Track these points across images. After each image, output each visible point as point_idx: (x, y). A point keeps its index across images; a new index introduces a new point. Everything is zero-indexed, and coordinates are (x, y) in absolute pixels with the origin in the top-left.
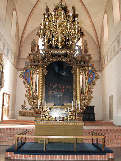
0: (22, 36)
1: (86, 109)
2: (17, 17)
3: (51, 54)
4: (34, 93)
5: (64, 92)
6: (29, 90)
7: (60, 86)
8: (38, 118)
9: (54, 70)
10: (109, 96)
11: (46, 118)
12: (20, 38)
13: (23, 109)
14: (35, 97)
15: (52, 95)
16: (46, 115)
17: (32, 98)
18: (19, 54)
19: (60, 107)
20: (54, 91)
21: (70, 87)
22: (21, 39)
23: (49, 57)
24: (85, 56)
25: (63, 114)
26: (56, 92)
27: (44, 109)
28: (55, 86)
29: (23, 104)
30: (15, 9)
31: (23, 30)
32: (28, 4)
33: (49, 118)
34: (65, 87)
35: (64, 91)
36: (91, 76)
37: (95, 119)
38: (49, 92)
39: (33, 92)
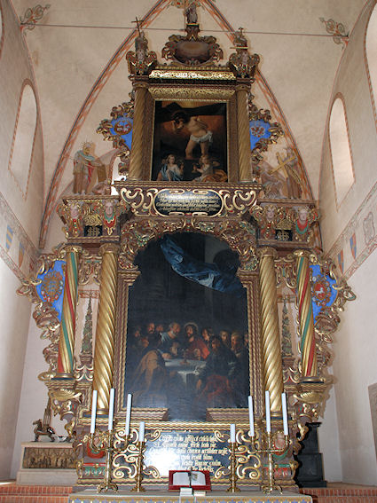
0: (54, 180)
1: (307, 435)
2: (38, 113)
3: (153, 200)
4: (79, 363)
5: (209, 357)
6: (58, 347)
7: (190, 331)
8: (91, 477)
9: (164, 264)
10: (368, 385)
11: (126, 476)
12: (47, 186)
13: (41, 437)
14: (84, 380)
15: (156, 370)
16: (130, 465)
17: (68, 382)
18: (41, 239)
19: (191, 424)
20: (165, 356)
21: (233, 338)
22: (51, 188)
23: (147, 212)
24: (295, 207)
25: (205, 458)
26: (173, 357)
27: (121, 434)
28: (171, 333)
29: (41, 416)
30: (29, 82)
31: (56, 160)
32: (77, 70)
33: (142, 475)
34: (212, 338)
35: (206, 352)
36: (321, 291)
37: (326, 478)
38: (143, 360)
39: (73, 360)
